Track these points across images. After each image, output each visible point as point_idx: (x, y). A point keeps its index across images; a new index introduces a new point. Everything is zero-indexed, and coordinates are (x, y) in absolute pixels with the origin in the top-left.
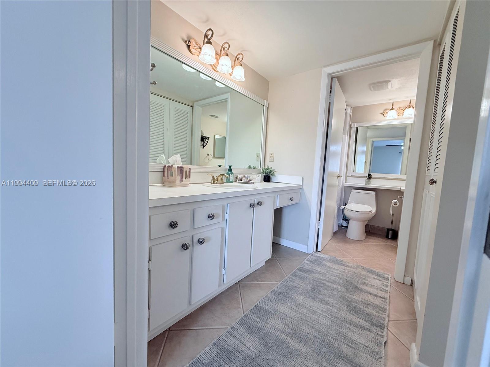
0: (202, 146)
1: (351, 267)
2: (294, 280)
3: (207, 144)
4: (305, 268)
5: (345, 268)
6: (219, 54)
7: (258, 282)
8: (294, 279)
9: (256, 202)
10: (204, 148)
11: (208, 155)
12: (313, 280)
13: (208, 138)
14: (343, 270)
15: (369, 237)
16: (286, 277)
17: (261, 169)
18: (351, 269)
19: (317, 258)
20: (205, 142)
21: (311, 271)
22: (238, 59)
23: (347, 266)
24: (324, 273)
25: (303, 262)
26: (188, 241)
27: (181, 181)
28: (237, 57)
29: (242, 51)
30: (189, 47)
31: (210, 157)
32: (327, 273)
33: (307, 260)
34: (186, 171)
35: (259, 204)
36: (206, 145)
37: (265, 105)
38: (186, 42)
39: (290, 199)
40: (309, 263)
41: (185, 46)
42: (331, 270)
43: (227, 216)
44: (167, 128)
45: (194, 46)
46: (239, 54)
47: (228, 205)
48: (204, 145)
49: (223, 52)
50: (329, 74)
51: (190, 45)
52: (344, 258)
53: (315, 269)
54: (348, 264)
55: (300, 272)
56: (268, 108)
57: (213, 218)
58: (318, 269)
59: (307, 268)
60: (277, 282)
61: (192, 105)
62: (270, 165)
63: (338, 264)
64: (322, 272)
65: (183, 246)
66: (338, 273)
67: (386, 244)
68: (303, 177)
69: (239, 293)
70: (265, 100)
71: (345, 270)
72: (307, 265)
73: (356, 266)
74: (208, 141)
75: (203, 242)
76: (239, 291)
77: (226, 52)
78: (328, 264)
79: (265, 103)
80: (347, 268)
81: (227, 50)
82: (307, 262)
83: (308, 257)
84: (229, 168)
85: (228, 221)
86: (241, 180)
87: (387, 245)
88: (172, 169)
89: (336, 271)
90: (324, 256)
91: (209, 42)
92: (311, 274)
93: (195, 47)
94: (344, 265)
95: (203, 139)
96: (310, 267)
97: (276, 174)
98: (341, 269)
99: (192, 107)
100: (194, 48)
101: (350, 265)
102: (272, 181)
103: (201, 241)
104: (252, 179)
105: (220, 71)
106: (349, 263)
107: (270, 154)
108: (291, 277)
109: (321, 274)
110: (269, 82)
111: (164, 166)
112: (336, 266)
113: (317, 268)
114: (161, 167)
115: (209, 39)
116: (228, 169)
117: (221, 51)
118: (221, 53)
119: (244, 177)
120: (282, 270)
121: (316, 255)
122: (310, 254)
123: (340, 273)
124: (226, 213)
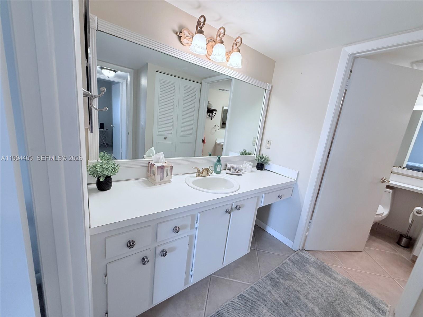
0: (211, 118)
1: (339, 281)
2: (268, 285)
3: (215, 115)
4: (284, 269)
5: (332, 280)
6: (215, 40)
7: (229, 278)
8: (268, 283)
9: (234, 206)
10: (212, 119)
11: (215, 125)
12: (288, 289)
13: (216, 110)
14: (328, 284)
15: (374, 238)
16: (260, 278)
17: (255, 155)
18: (339, 285)
19: (301, 258)
20: (213, 114)
21: (290, 276)
22: (236, 44)
23: (335, 279)
24: (303, 282)
25: (284, 262)
26: (149, 254)
27: (162, 179)
28: (236, 42)
29: (241, 34)
30: (180, 38)
31: (217, 128)
32: (307, 284)
33: (289, 259)
34: (167, 170)
35: (238, 208)
36: (214, 117)
37: (267, 88)
38: (177, 33)
39: (279, 197)
40: (291, 264)
41: (175, 37)
42: (313, 280)
43: (197, 225)
44: (177, 105)
45: (186, 36)
46: (238, 38)
47: (199, 214)
48: (212, 117)
49: (218, 39)
50: (351, 55)
51: (181, 36)
52: (333, 264)
53: (295, 274)
54: (336, 275)
55: (277, 276)
56: (271, 91)
57: (178, 232)
58: (298, 275)
59: (286, 271)
60: (249, 283)
61: (200, 82)
62: (265, 152)
63: (324, 273)
64: (302, 281)
65: (143, 259)
66: (320, 287)
67: (396, 253)
68: (298, 173)
69: (208, 288)
70: (268, 84)
71: (330, 283)
72: (288, 266)
73: (346, 281)
74: (216, 114)
75: (164, 255)
76: (208, 287)
77: (221, 39)
78: (312, 270)
79: (268, 86)
80: (334, 282)
81: (222, 36)
82: (288, 262)
83: (291, 256)
84: (218, 158)
85: (197, 229)
86: (230, 170)
87: (395, 255)
88: (154, 168)
89: (319, 284)
90: (310, 258)
91: (201, 32)
92: (288, 281)
93: (187, 38)
94: (330, 276)
95: (210, 111)
96: (290, 269)
97: (270, 163)
98: (326, 282)
99: (201, 83)
100: (185, 38)
101: (338, 277)
102: (265, 169)
103: (163, 254)
104: (242, 170)
105: (214, 60)
106: (338, 274)
107: (267, 140)
108: (265, 279)
109: (300, 283)
110: (275, 61)
111: (148, 163)
112: (320, 275)
113: (298, 273)
114: (147, 163)
115: (201, 28)
116: (217, 160)
117: (217, 37)
118: (216, 39)
119: (232, 168)
120: (258, 267)
121: (302, 253)
122: (296, 251)
123: (323, 287)
124: (196, 222)
